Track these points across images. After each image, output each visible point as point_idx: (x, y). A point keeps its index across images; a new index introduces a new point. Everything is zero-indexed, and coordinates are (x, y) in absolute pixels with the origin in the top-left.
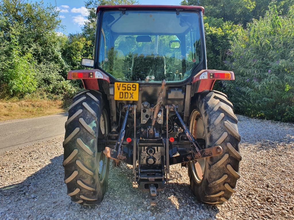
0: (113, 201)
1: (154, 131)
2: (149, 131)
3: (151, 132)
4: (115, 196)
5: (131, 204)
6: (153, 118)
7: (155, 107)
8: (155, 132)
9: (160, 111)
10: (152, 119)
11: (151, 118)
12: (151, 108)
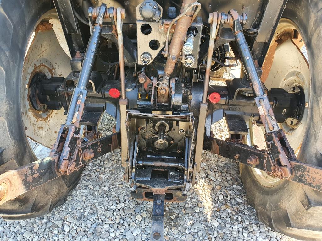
0: (95, 189)
1: (170, 88)
2: (156, 88)
3: (163, 92)
4: (101, 176)
5: (126, 197)
6: (169, 55)
7: (177, 21)
8: (173, 92)
9: (191, 30)
10: (165, 56)
11: (163, 53)
12: (166, 22)
